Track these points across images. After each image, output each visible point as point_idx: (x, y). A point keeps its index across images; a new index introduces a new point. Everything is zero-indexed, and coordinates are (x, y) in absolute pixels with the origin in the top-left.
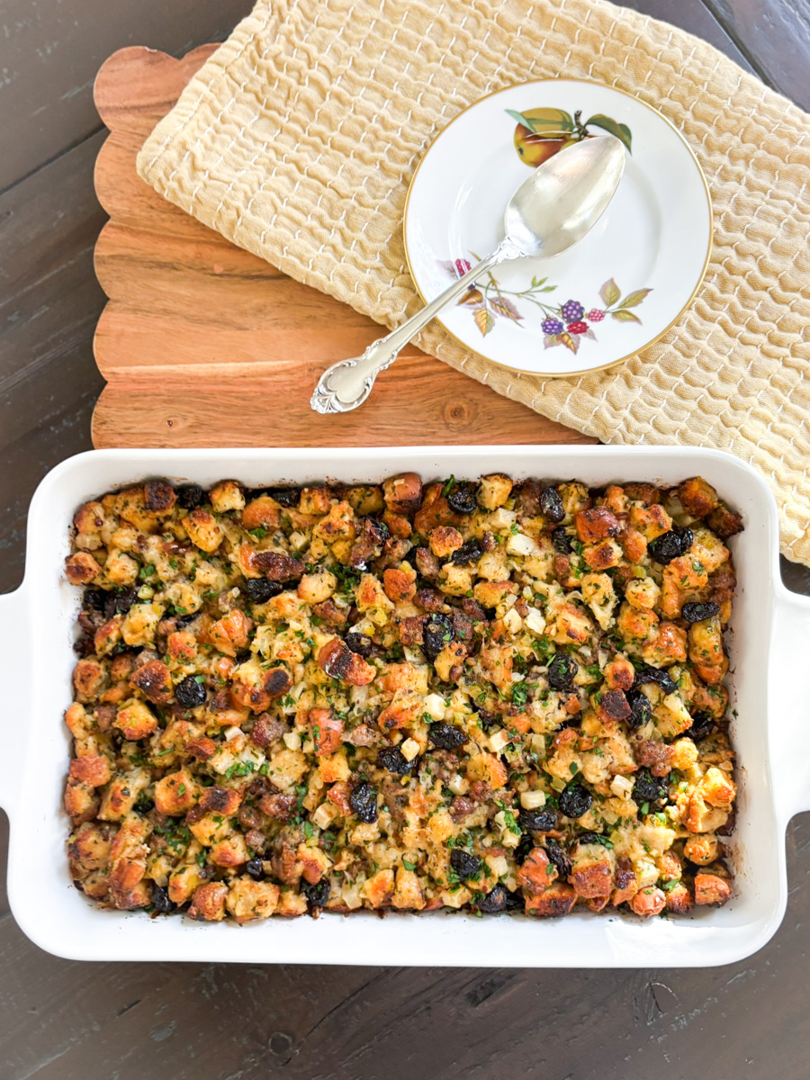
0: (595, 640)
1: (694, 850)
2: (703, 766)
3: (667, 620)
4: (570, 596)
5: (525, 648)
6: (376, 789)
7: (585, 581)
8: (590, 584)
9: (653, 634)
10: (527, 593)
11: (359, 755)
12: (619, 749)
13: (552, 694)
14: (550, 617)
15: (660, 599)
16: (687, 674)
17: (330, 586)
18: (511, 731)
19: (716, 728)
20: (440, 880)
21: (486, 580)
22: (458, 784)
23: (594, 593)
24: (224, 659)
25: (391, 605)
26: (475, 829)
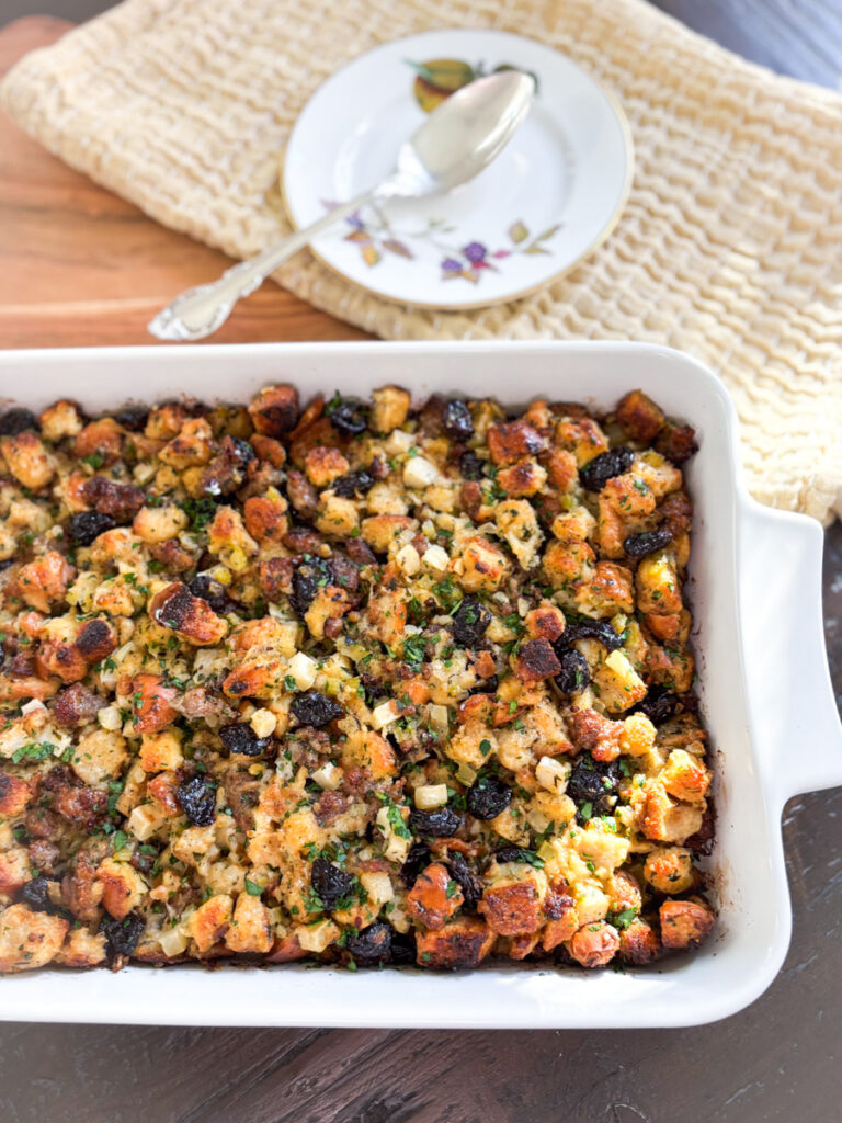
0: (514, 583)
1: (658, 867)
2: (664, 750)
3: (607, 558)
4: (482, 529)
5: (423, 592)
6: (216, 782)
7: (501, 510)
8: (506, 511)
9: (588, 573)
10: (428, 528)
11: (197, 739)
12: (548, 724)
13: (457, 653)
14: (455, 552)
15: (596, 530)
16: (636, 626)
17: (175, 522)
18: (402, 700)
19: (680, 706)
20: (295, 910)
21: (375, 514)
22: (327, 774)
23: (511, 522)
24: (33, 613)
25: (253, 545)
26: (349, 838)
